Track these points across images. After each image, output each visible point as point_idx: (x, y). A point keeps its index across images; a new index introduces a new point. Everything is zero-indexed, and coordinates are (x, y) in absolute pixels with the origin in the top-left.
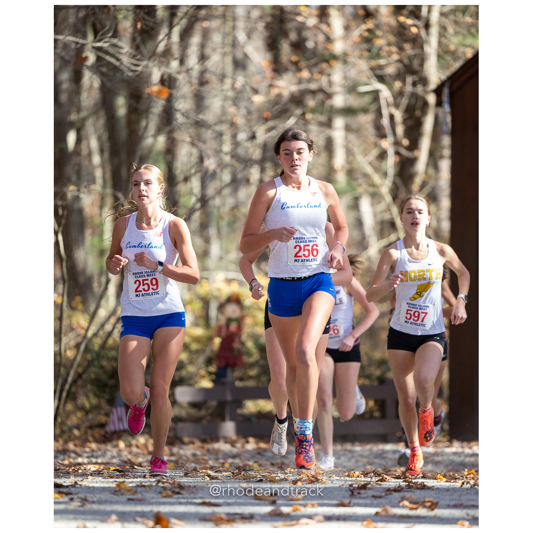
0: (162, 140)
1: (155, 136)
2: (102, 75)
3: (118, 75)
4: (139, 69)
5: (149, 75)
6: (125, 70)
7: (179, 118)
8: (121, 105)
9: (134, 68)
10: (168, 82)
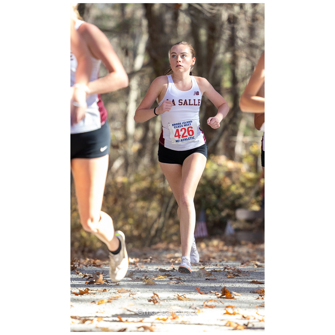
0: (228, 56)
1: (224, 53)
2: (191, 15)
3: (201, 16)
4: (214, 11)
5: (220, 16)
6: (205, 13)
7: (240, 43)
8: (203, 34)
9: (211, 11)
10: (233, 20)
